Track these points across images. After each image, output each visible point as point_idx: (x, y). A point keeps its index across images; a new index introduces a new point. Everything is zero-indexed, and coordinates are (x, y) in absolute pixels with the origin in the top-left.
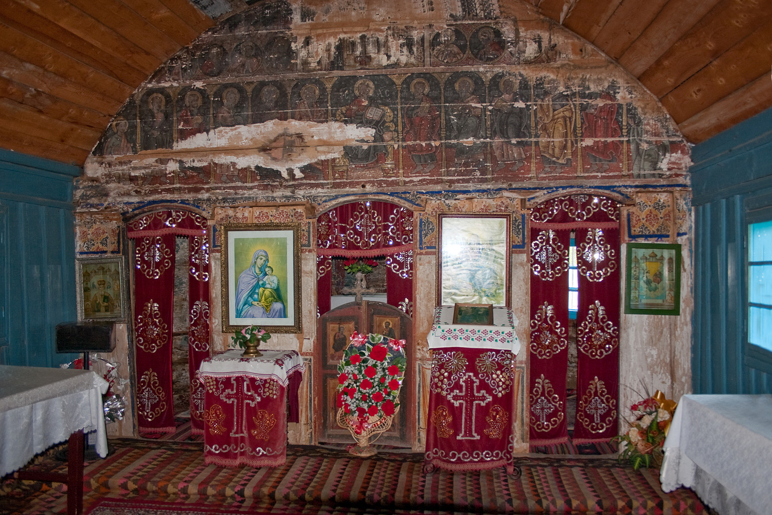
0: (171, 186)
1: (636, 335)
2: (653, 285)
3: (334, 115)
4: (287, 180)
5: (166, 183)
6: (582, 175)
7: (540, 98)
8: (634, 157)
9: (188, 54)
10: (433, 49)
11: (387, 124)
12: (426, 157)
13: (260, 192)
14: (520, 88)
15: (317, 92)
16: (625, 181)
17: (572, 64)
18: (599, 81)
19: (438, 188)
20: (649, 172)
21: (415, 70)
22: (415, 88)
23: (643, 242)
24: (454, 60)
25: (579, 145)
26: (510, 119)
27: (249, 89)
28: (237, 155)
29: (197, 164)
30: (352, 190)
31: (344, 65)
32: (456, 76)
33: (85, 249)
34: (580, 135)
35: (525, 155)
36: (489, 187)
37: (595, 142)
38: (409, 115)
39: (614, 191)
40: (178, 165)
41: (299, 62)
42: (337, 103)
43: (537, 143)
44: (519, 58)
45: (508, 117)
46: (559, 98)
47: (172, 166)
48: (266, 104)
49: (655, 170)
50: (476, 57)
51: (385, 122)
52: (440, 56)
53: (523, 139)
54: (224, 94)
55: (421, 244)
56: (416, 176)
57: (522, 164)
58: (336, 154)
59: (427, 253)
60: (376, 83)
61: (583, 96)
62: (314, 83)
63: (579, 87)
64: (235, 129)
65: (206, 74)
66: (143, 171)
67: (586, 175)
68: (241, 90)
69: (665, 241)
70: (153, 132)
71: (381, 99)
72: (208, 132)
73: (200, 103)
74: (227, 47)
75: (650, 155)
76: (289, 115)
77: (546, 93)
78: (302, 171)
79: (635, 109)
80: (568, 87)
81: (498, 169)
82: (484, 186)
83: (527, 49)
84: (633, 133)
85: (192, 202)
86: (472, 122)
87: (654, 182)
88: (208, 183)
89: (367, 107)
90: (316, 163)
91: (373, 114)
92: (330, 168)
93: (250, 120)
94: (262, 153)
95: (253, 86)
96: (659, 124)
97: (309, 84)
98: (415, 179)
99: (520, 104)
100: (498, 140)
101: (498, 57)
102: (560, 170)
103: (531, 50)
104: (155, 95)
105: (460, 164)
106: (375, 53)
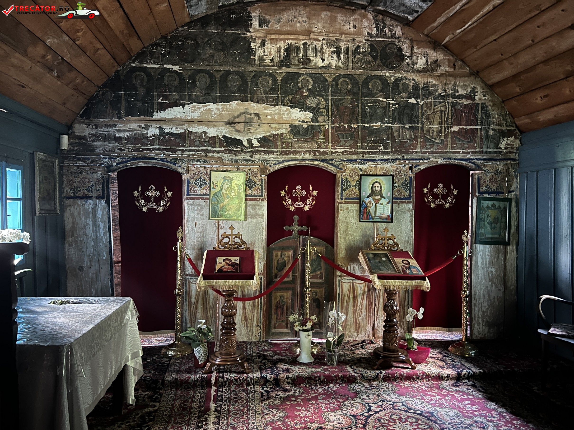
0: (151, 147)
1: (482, 259)
2: (493, 225)
3: (283, 101)
4: (247, 148)
5: (147, 144)
6: (450, 151)
7: (426, 97)
8: (484, 140)
9: (167, 42)
10: (355, 57)
11: (321, 110)
12: (348, 135)
13: (226, 155)
14: (413, 89)
15: (270, 82)
16: (478, 156)
17: (447, 74)
18: (465, 87)
19: (355, 157)
20: (493, 150)
21: (341, 71)
22: (341, 85)
23: (487, 196)
24: (369, 66)
25: (449, 130)
26: (405, 111)
27: (218, 76)
28: (208, 126)
29: (174, 131)
30: (294, 156)
31: (290, 64)
32: (370, 78)
33: (72, 194)
34: (450, 123)
35: (414, 136)
36: (389, 157)
37: (460, 129)
38: (336, 105)
39: (470, 162)
40: (158, 130)
41: (256, 58)
42: (285, 92)
43: (422, 128)
44: (413, 68)
45: (404, 109)
46: (438, 97)
47: (153, 131)
48: (231, 88)
49: (497, 148)
50: (384, 66)
51: (319, 108)
52: (360, 62)
53: (413, 125)
54: (197, 78)
55: (342, 196)
56: (340, 149)
57: (412, 143)
58: (284, 130)
59: (346, 203)
60: (314, 79)
61: (454, 97)
62: (268, 75)
63: (451, 90)
64: (206, 106)
65: (182, 60)
66: (127, 133)
67: (453, 151)
68: (211, 76)
69: (501, 196)
70: (136, 102)
71: (317, 91)
72: (183, 106)
73: (177, 82)
74: (199, 41)
75: (494, 139)
76: (249, 98)
77: (430, 94)
78: (258, 141)
79: (487, 107)
80: (445, 90)
81: (395, 145)
82: (386, 157)
83: (419, 62)
84: (485, 123)
85: (169, 160)
86: (380, 111)
87: (496, 157)
88: (184, 146)
89: (307, 97)
90: (269, 136)
91: (311, 102)
92: (280, 140)
93: (218, 100)
94: (228, 126)
95: (221, 74)
96: (501, 118)
97: (264, 76)
98: (339, 151)
99: (413, 101)
100: (397, 125)
101: (398, 66)
102: (436, 147)
103: (421, 63)
104: (138, 73)
105: (371, 141)
106: (313, 57)
